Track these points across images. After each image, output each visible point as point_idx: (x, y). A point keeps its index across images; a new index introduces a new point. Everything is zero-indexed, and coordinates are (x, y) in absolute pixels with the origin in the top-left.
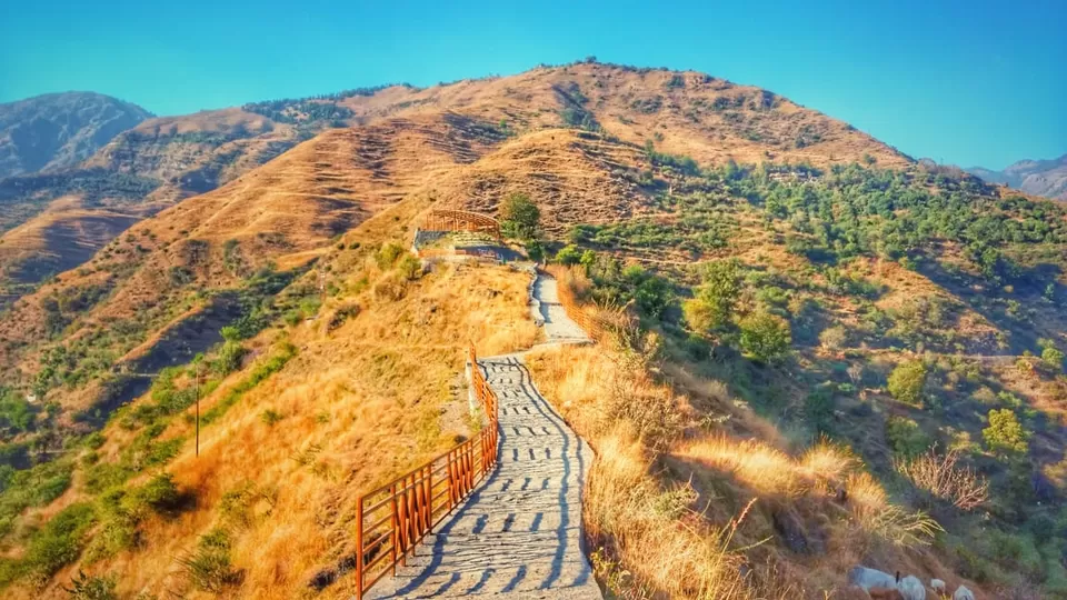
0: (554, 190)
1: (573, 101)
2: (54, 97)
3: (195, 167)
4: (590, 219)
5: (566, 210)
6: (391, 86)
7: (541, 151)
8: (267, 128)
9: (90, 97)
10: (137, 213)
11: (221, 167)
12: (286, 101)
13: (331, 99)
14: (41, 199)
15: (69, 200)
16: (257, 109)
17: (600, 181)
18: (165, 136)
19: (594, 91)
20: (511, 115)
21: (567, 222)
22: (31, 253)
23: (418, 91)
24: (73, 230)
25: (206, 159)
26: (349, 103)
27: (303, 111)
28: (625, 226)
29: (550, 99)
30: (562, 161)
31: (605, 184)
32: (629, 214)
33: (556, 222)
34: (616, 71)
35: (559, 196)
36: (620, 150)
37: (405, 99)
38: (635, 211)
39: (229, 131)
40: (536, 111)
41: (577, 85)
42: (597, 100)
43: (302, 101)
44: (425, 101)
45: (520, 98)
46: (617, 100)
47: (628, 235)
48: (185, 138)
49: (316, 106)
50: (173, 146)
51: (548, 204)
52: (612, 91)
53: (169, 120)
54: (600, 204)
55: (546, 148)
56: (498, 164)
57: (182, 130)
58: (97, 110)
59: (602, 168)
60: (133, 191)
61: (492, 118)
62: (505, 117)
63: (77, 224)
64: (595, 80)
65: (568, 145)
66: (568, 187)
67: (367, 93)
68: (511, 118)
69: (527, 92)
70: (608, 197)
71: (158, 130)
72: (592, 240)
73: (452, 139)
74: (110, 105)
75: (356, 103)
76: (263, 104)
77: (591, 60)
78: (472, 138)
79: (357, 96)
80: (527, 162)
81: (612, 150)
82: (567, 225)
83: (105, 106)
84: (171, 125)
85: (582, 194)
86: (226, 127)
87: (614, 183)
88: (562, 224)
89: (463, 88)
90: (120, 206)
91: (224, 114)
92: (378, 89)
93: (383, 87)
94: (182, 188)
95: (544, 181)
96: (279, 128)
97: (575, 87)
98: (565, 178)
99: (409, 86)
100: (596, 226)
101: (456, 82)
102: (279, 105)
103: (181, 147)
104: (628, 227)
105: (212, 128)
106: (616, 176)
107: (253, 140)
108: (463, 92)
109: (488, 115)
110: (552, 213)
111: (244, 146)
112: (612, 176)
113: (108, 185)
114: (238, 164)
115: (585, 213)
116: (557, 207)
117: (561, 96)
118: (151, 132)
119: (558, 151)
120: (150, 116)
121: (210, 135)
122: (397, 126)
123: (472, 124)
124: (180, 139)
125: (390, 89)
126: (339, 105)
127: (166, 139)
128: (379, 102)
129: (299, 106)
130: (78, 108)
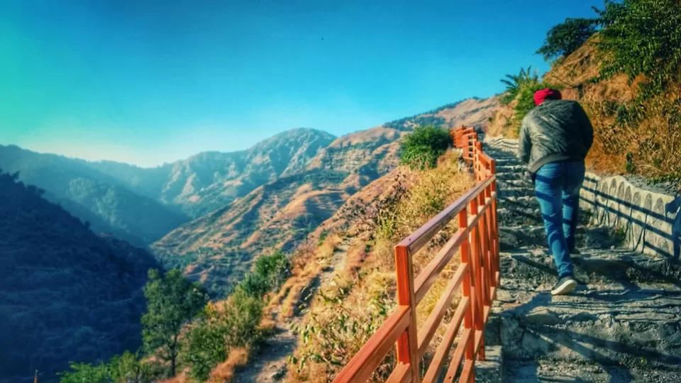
2: (286, 133)
3: (365, 163)
6: (466, 100)
8: (397, 136)
9: (302, 131)
10: (341, 190)
11: (377, 161)
12: (406, 119)
13: (431, 112)
14: (293, 188)
15: (306, 186)
16: (390, 125)
18: (346, 147)
22: (301, 214)
23: (483, 101)
24: (315, 202)
25: (369, 158)
26: (442, 114)
27: (416, 122)
37: (474, 108)
39: (377, 140)
43: (415, 117)
44: (487, 107)
48: (355, 147)
49: (422, 119)
50: (350, 152)
53: (346, 137)
57: (354, 143)
58: (307, 137)
60: (333, 179)
63: (317, 198)
67: (451, 107)
71: (342, 145)
74: (313, 133)
75: (446, 113)
76: (394, 122)
79: (446, 110)
83: (310, 135)
84: (347, 141)
86: (375, 138)
90: (329, 187)
91: (373, 131)
92: (458, 103)
93: (461, 102)
94: (360, 174)
96: (403, 134)
99: (476, 98)
102: (402, 122)
103: (354, 152)
105: (368, 140)
107: (392, 144)
111: (388, 148)
113: (322, 177)
114: (386, 158)
118: (339, 146)
120: (336, 137)
121: (368, 143)
124: (353, 148)
125: (465, 102)
126: (436, 116)
127: (346, 149)
128: (459, 111)
129: (413, 120)
130: (297, 138)
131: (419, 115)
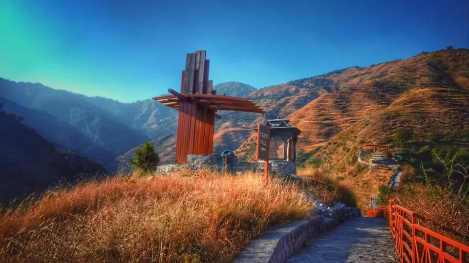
0: (422, 118)
1: (438, 69)
2: (221, 85)
3: (270, 109)
4: (441, 130)
5: (428, 127)
6: (349, 68)
7: (417, 101)
8: (297, 91)
9: (233, 83)
10: (250, 128)
11: (280, 109)
12: (305, 79)
13: (324, 76)
14: (219, 124)
15: (228, 124)
16: (292, 83)
17: (446, 113)
18: (259, 97)
19: (451, 63)
20: (405, 79)
21: (429, 132)
22: (218, 144)
23: (362, 69)
24: (230, 136)
25: (274, 106)
26: (331, 77)
27: (312, 82)
28: (459, 133)
29: (426, 70)
30: (427, 105)
31: (449, 114)
32: (462, 127)
33: (423, 133)
34: (464, 52)
35: (425, 121)
36: (460, 96)
37: (356, 73)
38: (465, 126)
39: (283, 93)
40: (418, 76)
41: (442, 61)
42: (452, 67)
43: (312, 78)
44: (364, 74)
45: (410, 71)
46: (464, 66)
48: (267, 97)
49: (317, 80)
50: (262, 101)
51: (420, 124)
52: (461, 62)
53: (261, 90)
54: (446, 124)
55: (420, 99)
56: (396, 108)
57: (266, 94)
58: (236, 87)
59: (448, 107)
60: (248, 119)
61: (396, 82)
62: (403, 81)
63: (232, 133)
64: (452, 58)
65: (431, 97)
66: (430, 117)
67: (339, 72)
68: (406, 81)
69: (413, 68)
70: (451, 120)
71: (257, 95)
72: (441, 140)
73: (377, 94)
74: (240, 86)
75: (334, 77)
76: (296, 81)
77: (449, 49)
78: (386, 92)
79: (334, 74)
80: (410, 106)
81: (456, 97)
82: (429, 134)
83: (238, 86)
84: (261, 93)
85: (437, 119)
87: (455, 113)
88: (426, 133)
89: (383, 66)
90: (244, 126)
91: (280, 87)
92: (344, 70)
93: (346, 69)
94: (266, 118)
95: (418, 115)
96: (302, 90)
97: (440, 62)
98: (429, 113)
99: (357, 67)
100: (444, 134)
101: (379, 64)
102: (302, 81)
103: (265, 101)
104: (461, 134)
105: (276, 93)
106: (456, 110)
107: (292, 97)
108: (383, 68)
109: (394, 80)
110: (421, 128)
111: (289, 99)
112: (453, 110)
113: (240, 117)
114: (286, 107)
115: (439, 128)
116: (424, 125)
117: (432, 68)
118: (254, 96)
119: (426, 100)
120: (254, 89)
121: (276, 95)
123: (386, 86)
124: (264, 98)
125: (349, 70)
126: (327, 78)
127: (260, 98)
128: (344, 76)
129: (310, 81)
130: (229, 88)
131: (314, 77)
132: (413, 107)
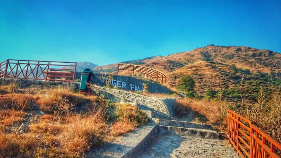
0: (201, 78)
1: (207, 56)
4: (214, 88)
5: (205, 85)
6: (156, 56)
7: (196, 67)
9: (86, 63)
12: (129, 61)
13: (140, 60)
17: (217, 76)
18: (99, 71)
19: (213, 53)
20: (188, 60)
21: (205, 89)
23: (163, 57)
26: (145, 61)
28: (227, 91)
29: (200, 56)
30: (203, 70)
31: (219, 76)
32: (228, 87)
33: (201, 89)
34: (220, 47)
35: (203, 81)
36: (223, 67)
38: (230, 86)
39: (115, 69)
40: (195, 59)
41: (208, 52)
42: (214, 56)
43: (133, 61)
45: (191, 56)
46: (220, 55)
47: (228, 94)
49: (136, 62)
51: (198, 83)
52: (218, 53)
54: (217, 83)
55: (198, 66)
57: (103, 69)
59: (217, 71)
61: (182, 61)
62: (186, 61)
64: (213, 50)
65: (206, 65)
66: (206, 78)
67: (149, 58)
68: (188, 61)
69: (193, 54)
70: (220, 81)
71: (98, 69)
72: (215, 95)
73: (170, 67)
75: (147, 61)
77: (212, 45)
78: (176, 66)
79: (147, 59)
80: (192, 70)
81: (221, 67)
82: (205, 90)
84: (101, 68)
85: (211, 80)
87: (222, 76)
88: (204, 90)
89: (175, 55)
91: (114, 65)
92: (152, 57)
93: (154, 57)
95: (197, 76)
97: (207, 52)
98: (204, 75)
99: (161, 56)
100: (216, 91)
101: (173, 54)
104: (228, 91)
105: (111, 68)
106: (223, 74)
108: (175, 56)
109: (181, 61)
110: (200, 86)
112: (221, 74)
115: (212, 86)
116: (202, 84)
117: (203, 55)
118: (96, 70)
119: (202, 67)
120: (98, 66)
121: (110, 70)
122: (154, 64)
123: (176, 63)
124: (103, 71)
125: (156, 57)
126: (142, 62)
129: (132, 62)
130: (83, 66)
131: (135, 60)
132: (193, 70)
